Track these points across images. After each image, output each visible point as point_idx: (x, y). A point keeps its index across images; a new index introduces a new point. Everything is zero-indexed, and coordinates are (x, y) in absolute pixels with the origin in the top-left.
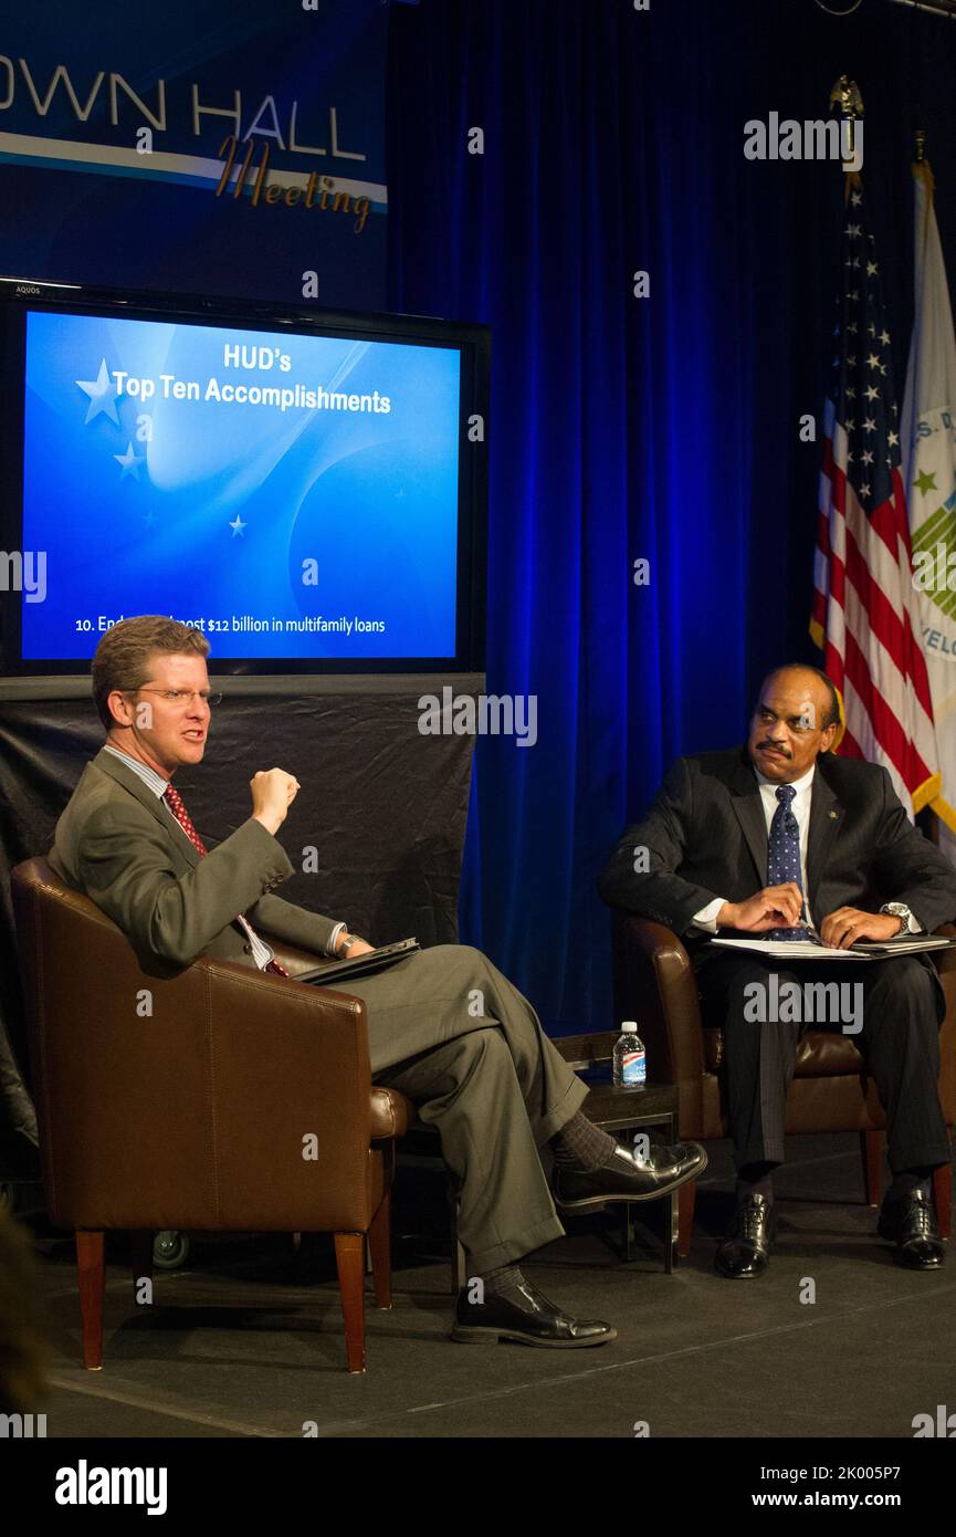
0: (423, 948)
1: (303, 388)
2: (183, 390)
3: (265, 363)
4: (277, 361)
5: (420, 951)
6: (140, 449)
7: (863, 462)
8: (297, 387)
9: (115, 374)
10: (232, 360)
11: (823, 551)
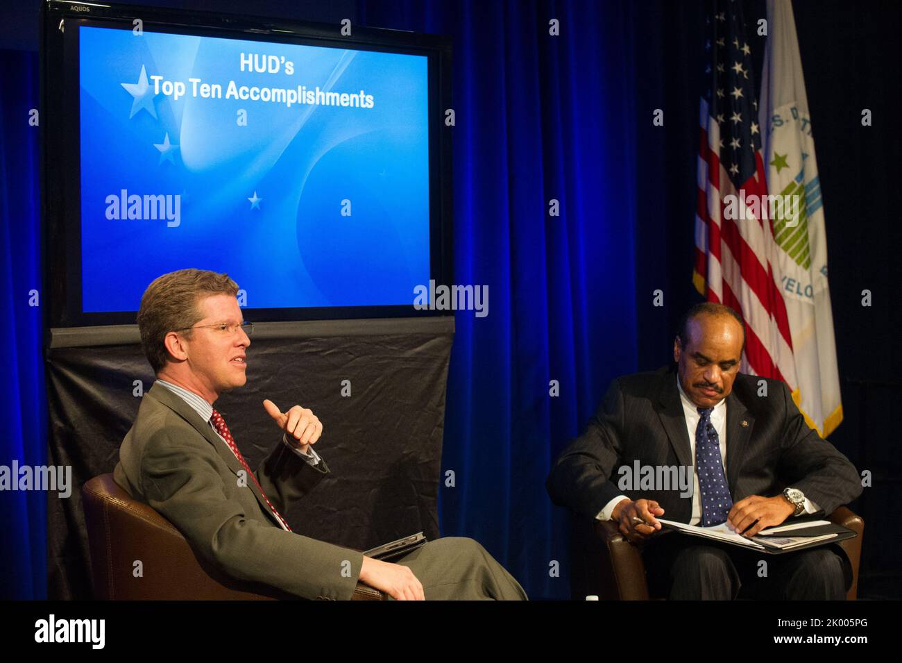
0: (429, 541)
1: (304, 88)
2: (210, 91)
3: (274, 68)
4: (283, 67)
5: (427, 544)
6: (175, 141)
7: (732, 147)
8: (300, 87)
9: (152, 77)
10: (247, 66)
11: (702, 218)
